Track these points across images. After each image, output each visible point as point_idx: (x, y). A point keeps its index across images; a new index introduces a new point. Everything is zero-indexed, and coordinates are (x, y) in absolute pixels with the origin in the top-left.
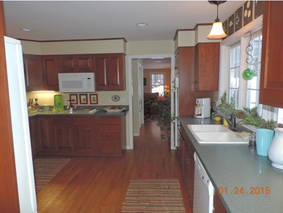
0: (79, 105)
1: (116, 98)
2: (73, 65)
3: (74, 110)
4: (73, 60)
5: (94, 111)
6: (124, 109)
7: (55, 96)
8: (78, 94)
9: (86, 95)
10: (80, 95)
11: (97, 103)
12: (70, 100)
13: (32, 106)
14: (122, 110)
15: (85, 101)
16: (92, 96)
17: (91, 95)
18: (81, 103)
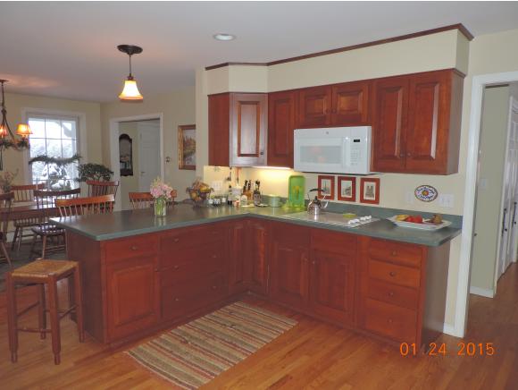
0: (336, 200)
1: (425, 193)
2: (325, 109)
3: (322, 212)
4: (326, 97)
5: (367, 219)
6: (446, 223)
7: (292, 177)
8: (336, 176)
9: (354, 180)
10: (340, 179)
11: (377, 201)
12: (319, 190)
13: (249, 196)
14: (441, 226)
15: (349, 193)
16: (366, 184)
17: (363, 180)
18: (340, 198)
